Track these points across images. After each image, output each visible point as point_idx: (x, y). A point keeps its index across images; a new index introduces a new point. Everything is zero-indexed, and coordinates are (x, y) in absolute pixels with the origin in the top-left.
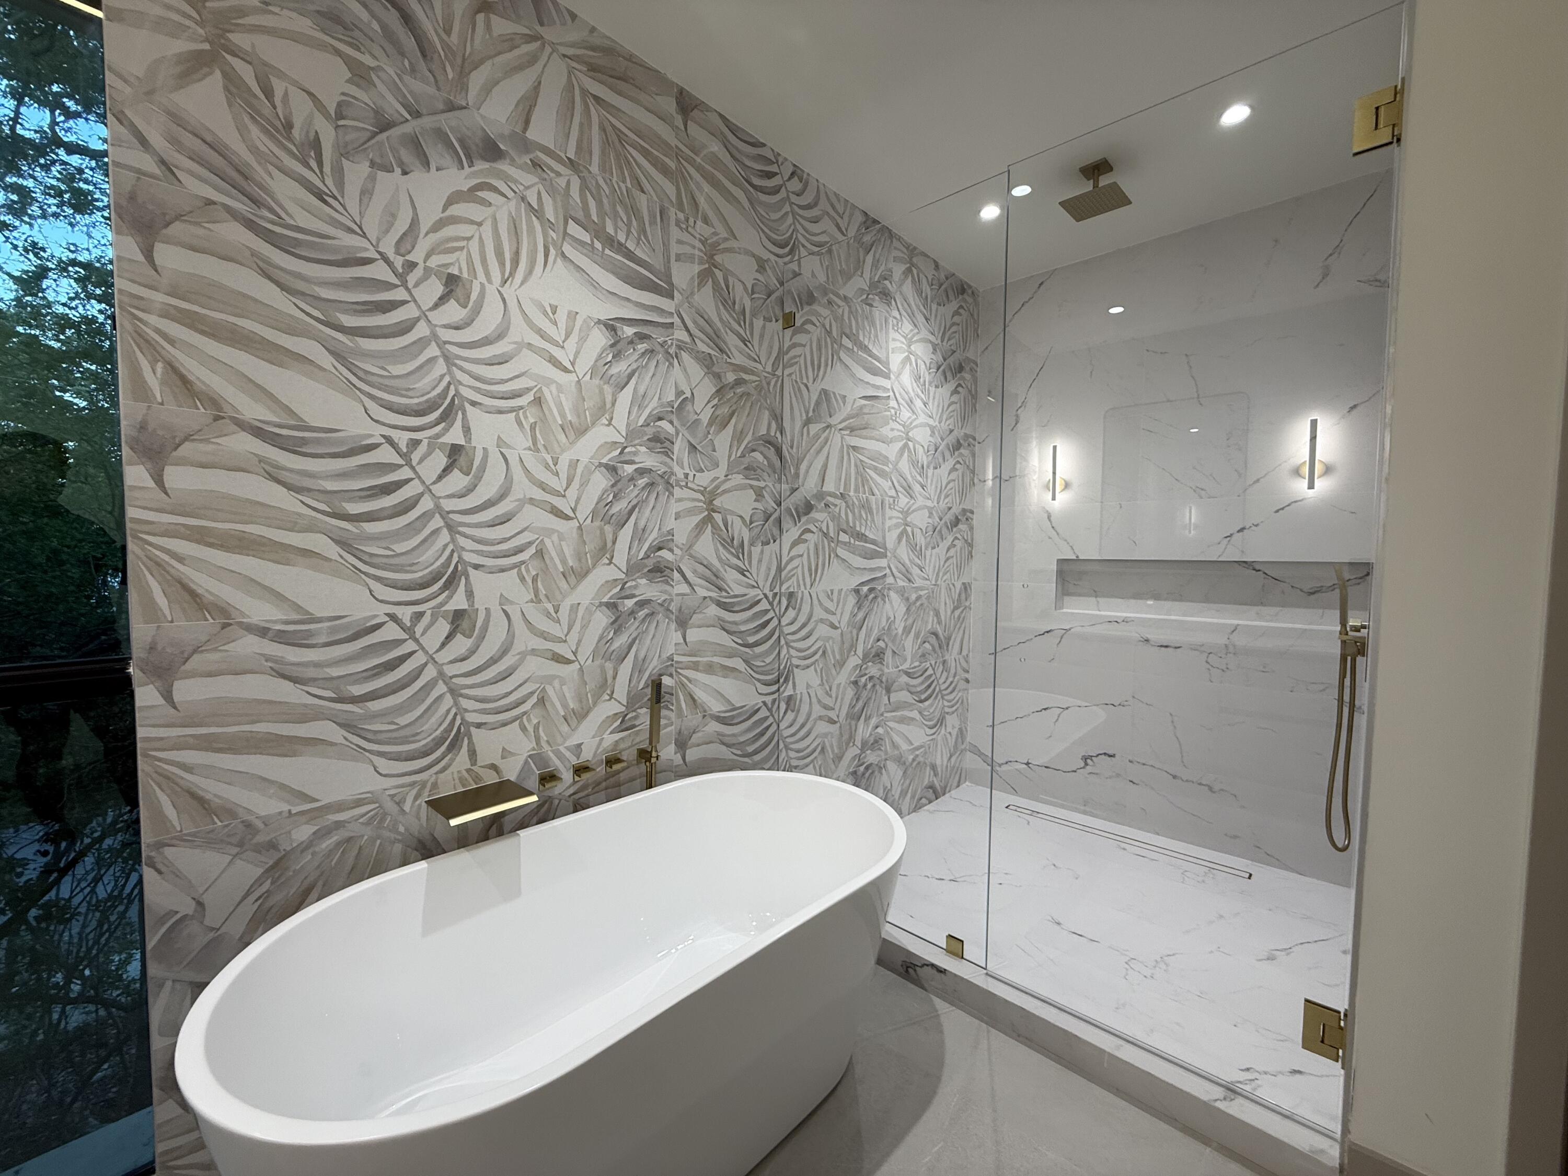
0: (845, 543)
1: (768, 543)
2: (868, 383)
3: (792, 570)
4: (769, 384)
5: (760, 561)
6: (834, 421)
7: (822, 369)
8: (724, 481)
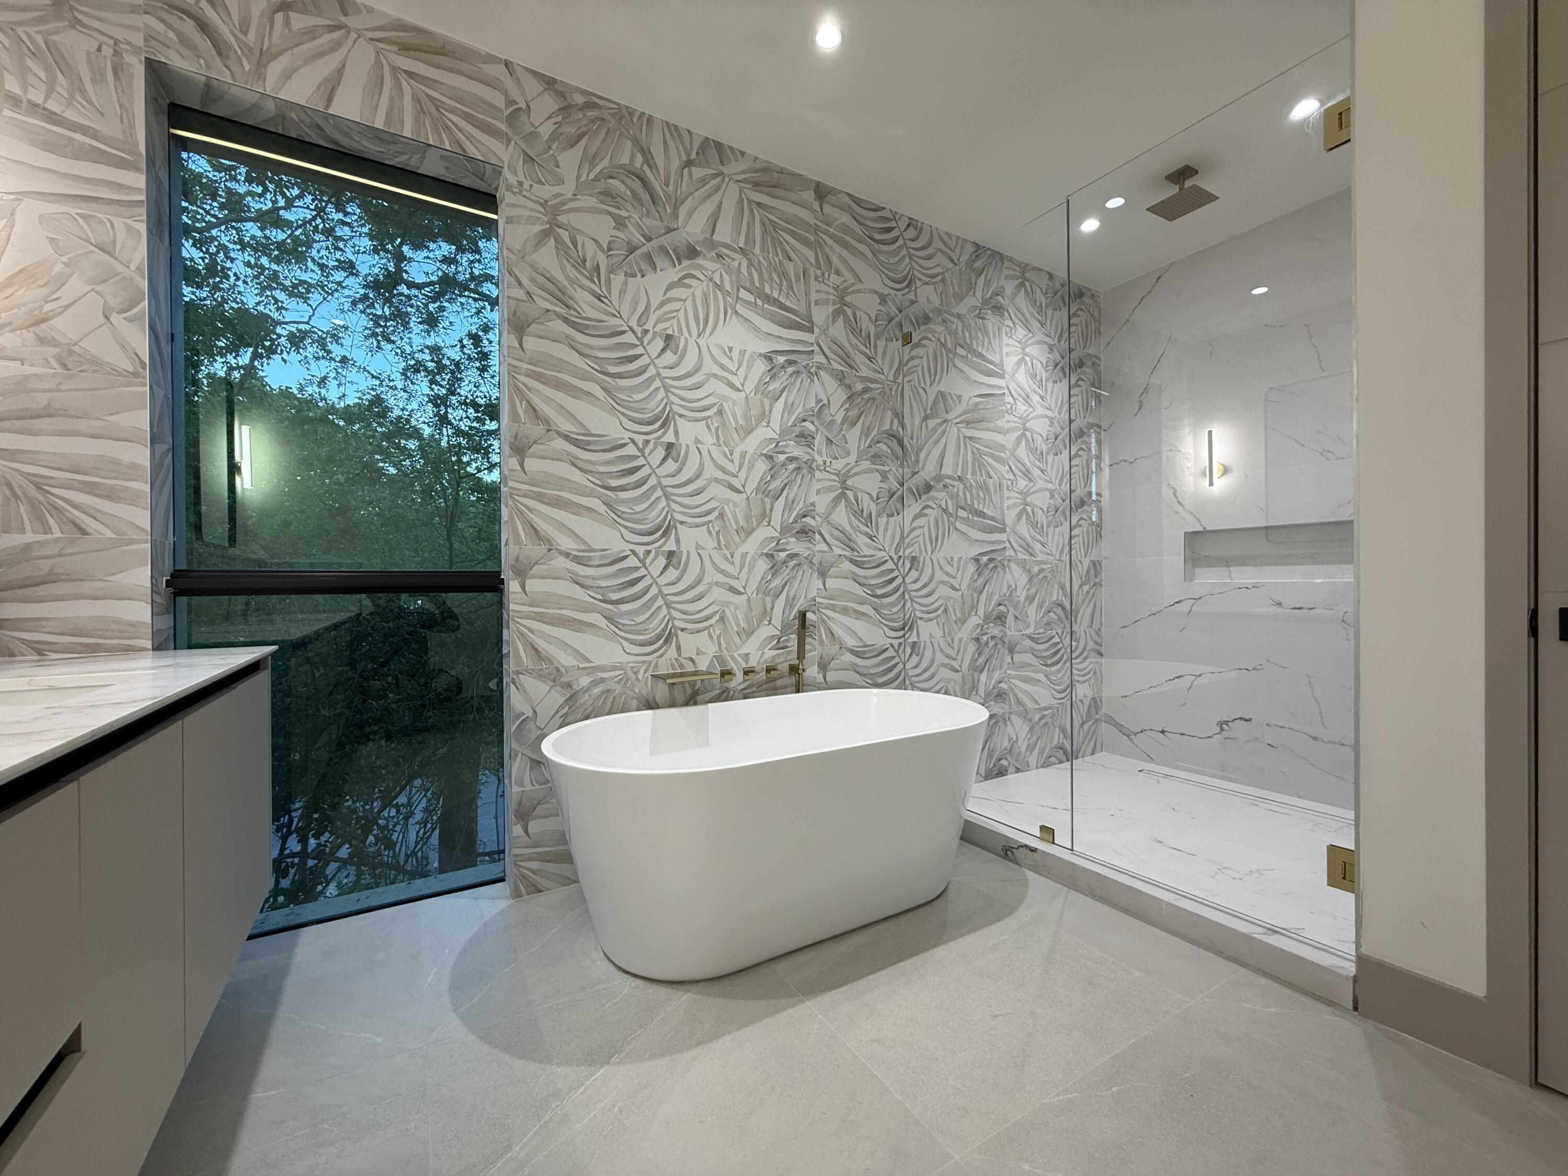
0: (964, 518)
1: (893, 515)
2: (983, 383)
3: (916, 537)
4: (891, 389)
5: (886, 530)
6: (949, 417)
7: (938, 376)
8: (855, 466)
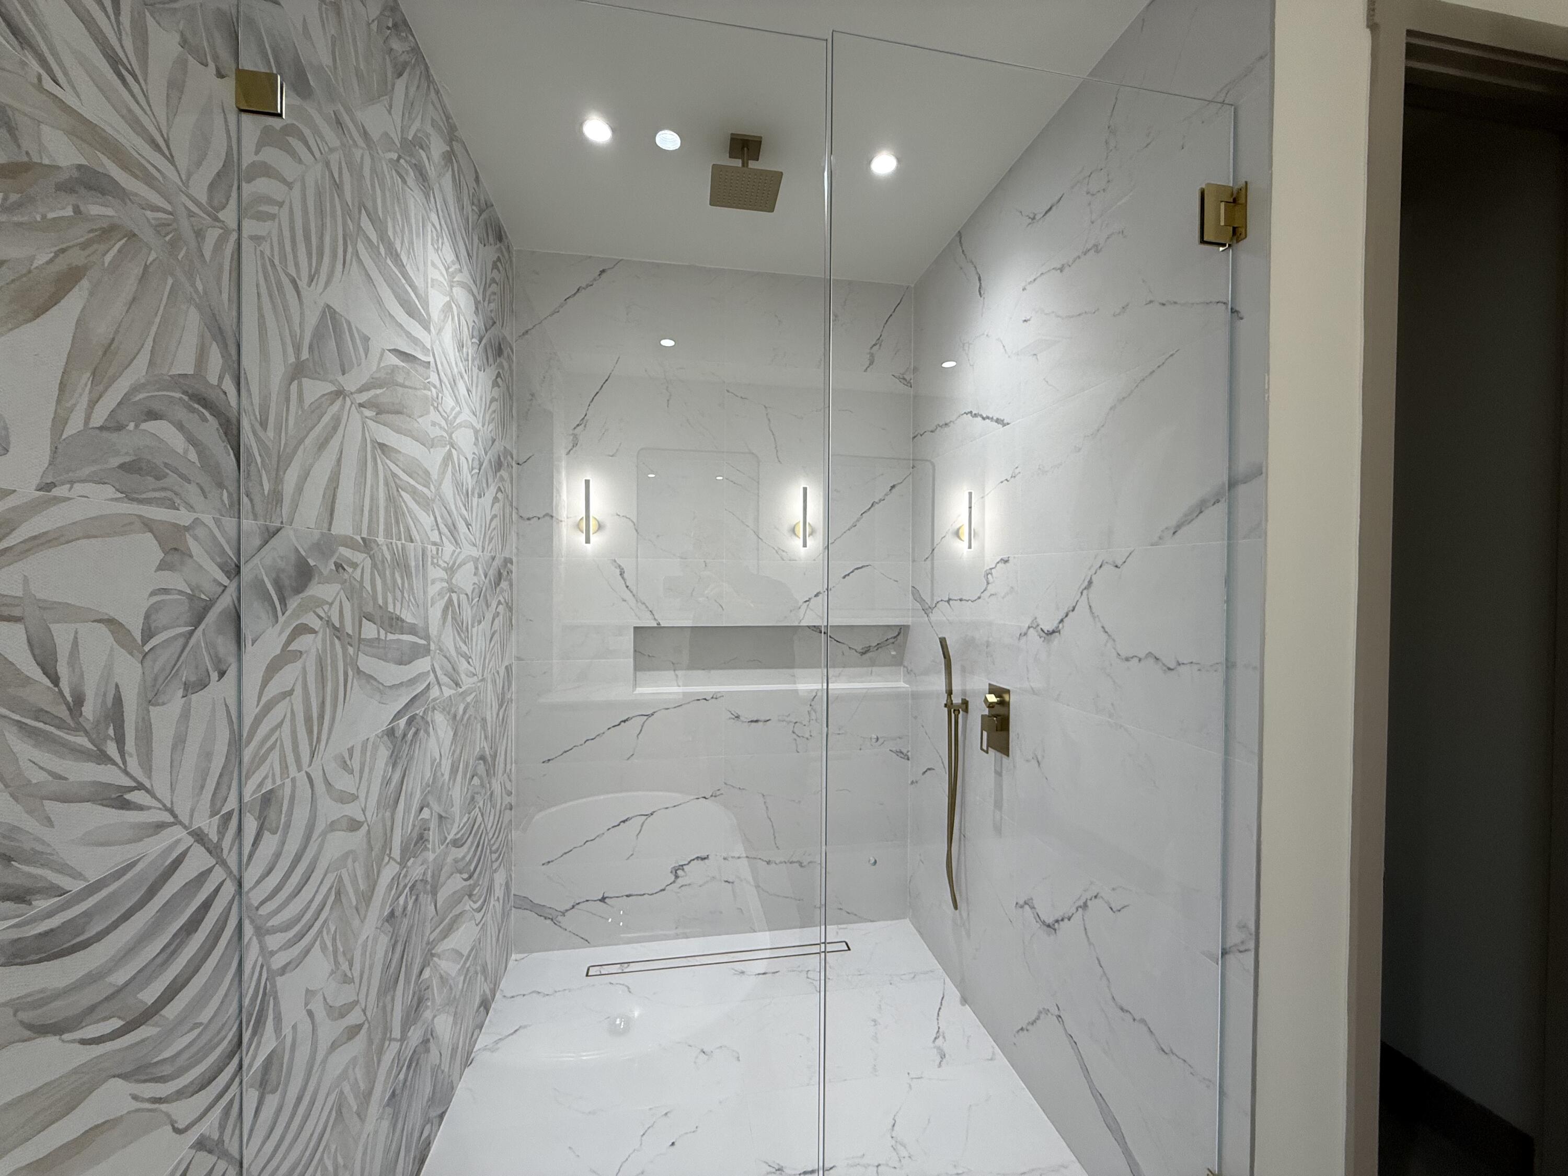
0: (370, 642)
1: (203, 684)
2: (401, 326)
3: (273, 730)
5: (179, 742)
6: (350, 383)
7: (326, 260)
8: (34, 508)
